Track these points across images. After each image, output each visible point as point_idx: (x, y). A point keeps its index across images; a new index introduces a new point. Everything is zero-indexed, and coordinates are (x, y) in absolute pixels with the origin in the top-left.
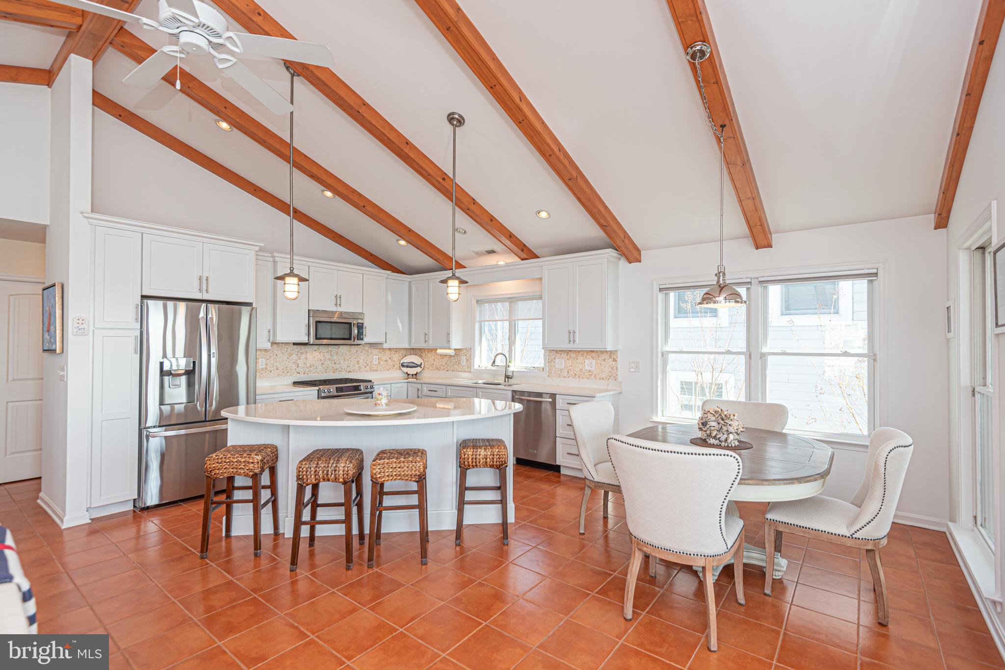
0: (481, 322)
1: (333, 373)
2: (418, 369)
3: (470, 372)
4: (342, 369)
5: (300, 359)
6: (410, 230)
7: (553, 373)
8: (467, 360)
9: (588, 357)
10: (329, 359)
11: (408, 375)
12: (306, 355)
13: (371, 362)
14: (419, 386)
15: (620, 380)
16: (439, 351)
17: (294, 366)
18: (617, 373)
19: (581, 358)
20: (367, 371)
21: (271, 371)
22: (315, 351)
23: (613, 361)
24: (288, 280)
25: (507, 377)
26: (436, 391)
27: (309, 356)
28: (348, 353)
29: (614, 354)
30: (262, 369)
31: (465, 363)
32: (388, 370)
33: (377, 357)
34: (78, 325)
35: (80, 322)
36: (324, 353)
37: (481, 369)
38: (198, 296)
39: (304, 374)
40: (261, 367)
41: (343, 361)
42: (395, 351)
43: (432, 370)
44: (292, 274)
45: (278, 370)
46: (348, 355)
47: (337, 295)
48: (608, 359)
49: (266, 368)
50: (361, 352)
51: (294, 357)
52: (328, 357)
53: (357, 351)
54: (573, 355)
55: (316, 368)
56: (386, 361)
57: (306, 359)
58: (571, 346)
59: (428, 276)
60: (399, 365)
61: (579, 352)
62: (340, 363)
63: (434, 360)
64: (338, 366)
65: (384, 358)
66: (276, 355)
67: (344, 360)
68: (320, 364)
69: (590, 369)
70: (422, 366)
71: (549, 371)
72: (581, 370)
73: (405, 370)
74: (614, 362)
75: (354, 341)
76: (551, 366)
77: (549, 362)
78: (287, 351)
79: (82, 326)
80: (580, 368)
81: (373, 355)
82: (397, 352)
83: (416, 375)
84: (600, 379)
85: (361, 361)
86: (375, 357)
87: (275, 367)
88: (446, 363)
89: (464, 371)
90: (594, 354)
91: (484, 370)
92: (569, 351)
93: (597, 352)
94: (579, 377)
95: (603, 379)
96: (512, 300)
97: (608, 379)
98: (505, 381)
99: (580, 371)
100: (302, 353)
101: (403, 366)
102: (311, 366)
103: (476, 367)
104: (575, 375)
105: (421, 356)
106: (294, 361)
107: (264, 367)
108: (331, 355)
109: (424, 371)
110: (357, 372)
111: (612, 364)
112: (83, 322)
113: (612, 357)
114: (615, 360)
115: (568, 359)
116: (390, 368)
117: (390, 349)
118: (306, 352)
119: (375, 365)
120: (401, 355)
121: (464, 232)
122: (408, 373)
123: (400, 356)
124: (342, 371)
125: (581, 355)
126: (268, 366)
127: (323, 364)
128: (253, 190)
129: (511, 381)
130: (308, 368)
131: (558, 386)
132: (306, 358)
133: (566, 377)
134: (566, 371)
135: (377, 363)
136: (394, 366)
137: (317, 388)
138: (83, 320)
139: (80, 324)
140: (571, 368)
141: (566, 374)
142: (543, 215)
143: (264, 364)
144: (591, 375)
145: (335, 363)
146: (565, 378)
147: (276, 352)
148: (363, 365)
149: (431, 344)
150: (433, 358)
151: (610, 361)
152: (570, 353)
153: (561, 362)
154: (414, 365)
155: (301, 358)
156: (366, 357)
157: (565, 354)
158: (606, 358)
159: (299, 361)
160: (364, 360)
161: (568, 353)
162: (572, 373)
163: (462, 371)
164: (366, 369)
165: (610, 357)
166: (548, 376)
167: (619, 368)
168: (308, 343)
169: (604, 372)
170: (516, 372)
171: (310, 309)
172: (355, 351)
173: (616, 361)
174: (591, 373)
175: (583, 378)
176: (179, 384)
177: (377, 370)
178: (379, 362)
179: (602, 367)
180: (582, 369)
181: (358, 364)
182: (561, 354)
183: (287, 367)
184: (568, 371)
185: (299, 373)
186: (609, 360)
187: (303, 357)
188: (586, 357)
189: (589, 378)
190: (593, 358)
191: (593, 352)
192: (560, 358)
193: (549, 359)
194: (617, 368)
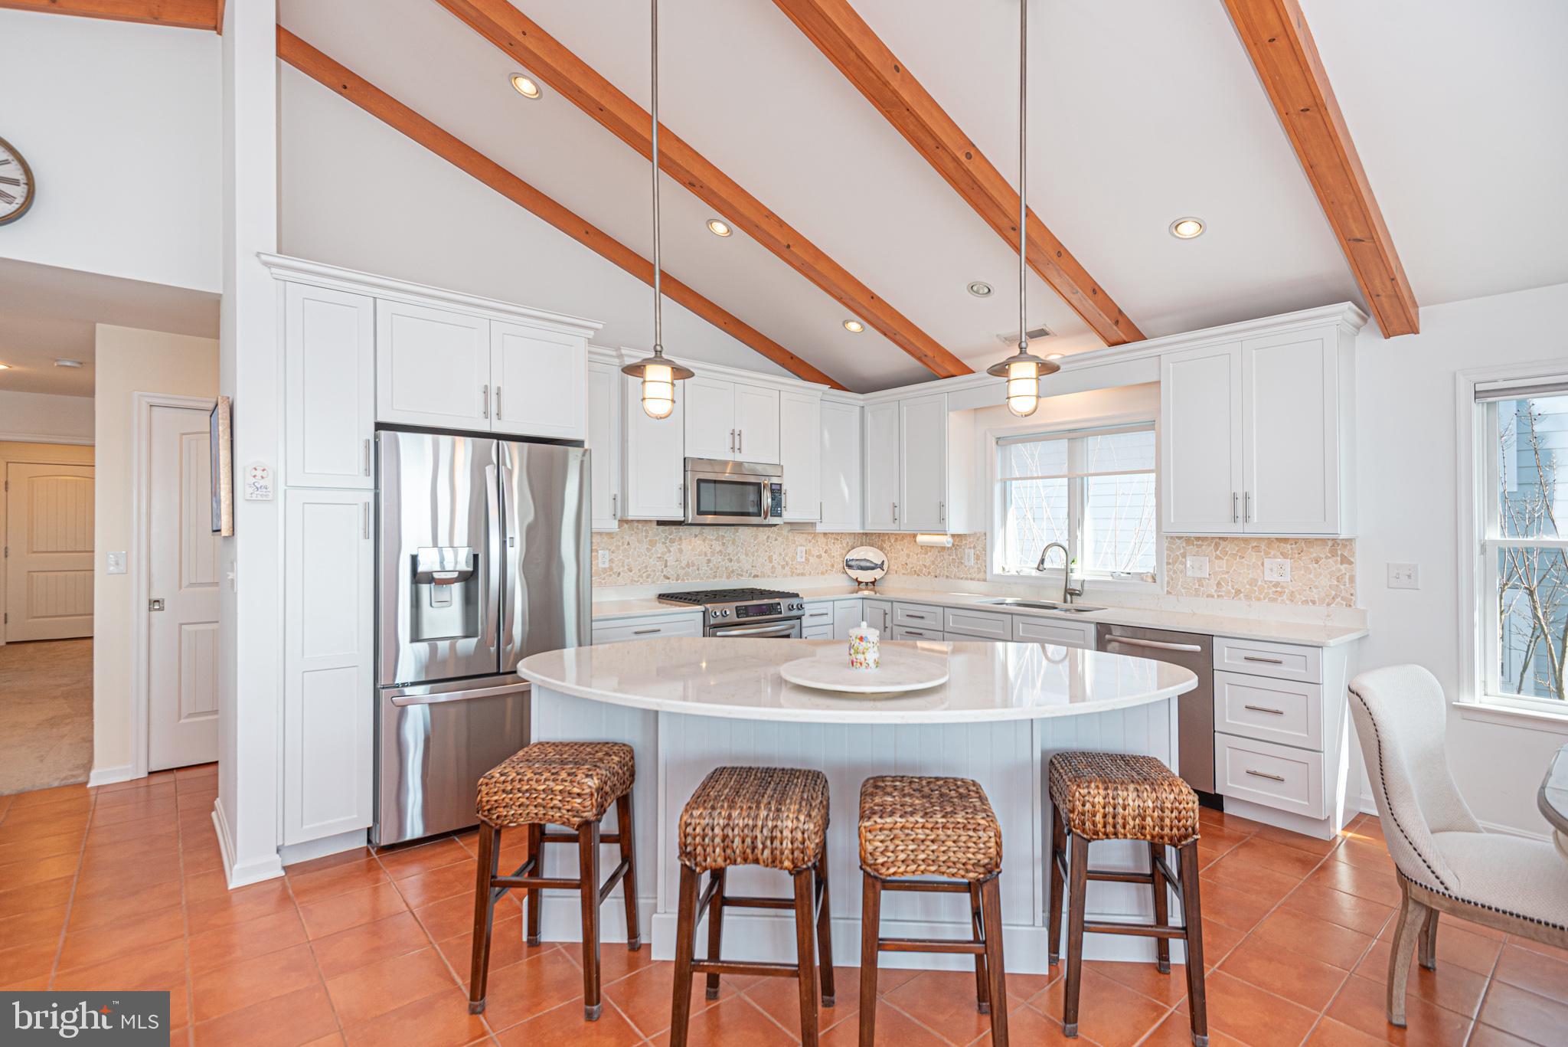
0: (1004, 481)
1: (728, 577)
2: (877, 574)
3: (985, 580)
4: (742, 571)
5: (670, 551)
6: (873, 296)
7: (1180, 586)
8: (977, 558)
9: (1272, 552)
10: (720, 551)
11: (860, 583)
12: (679, 545)
13: (793, 558)
14: (887, 606)
15: (1360, 606)
16: (920, 538)
17: (660, 565)
18: (1353, 591)
19: (1252, 557)
20: (785, 576)
21: (619, 574)
22: (696, 536)
23: (1342, 563)
24: (654, 372)
25: (1070, 593)
26: (922, 618)
27: (685, 546)
28: (753, 541)
29: (1345, 546)
30: (605, 570)
31: (972, 562)
32: (823, 573)
33: (804, 549)
34: (254, 480)
35: (259, 473)
36: (711, 540)
37: (1007, 574)
38: (485, 427)
39: (677, 580)
40: (601, 565)
41: (744, 556)
42: (835, 539)
43: (904, 574)
44: (658, 358)
45: (631, 571)
46: (752, 546)
47: (734, 430)
48: (1327, 557)
49: (611, 569)
50: (776, 540)
51: (660, 548)
52: (718, 549)
53: (768, 537)
54: (1231, 548)
55: (698, 569)
56: (819, 557)
57: (681, 551)
58: (1237, 529)
59: (901, 393)
60: (841, 565)
61: (1246, 540)
62: (739, 561)
63: (908, 556)
64: (735, 566)
65: (816, 553)
66: (628, 544)
67: (747, 555)
68: (706, 561)
69: (1275, 578)
70: (885, 567)
71: (1168, 583)
72: (1253, 582)
73: (855, 573)
74: (1345, 566)
75: (765, 518)
76: (1175, 572)
77: (1168, 563)
78: (646, 537)
79: (262, 483)
80: (1250, 576)
81: (797, 546)
82: (838, 540)
83: (873, 583)
84: (1305, 602)
85: (775, 557)
86: (799, 548)
87: (626, 567)
88: (933, 562)
89: (971, 579)
90: (1289, 547)
91: (1013, 576)
92: (1220, 538)
93: (1296, 541)
94: (1248, 597)
95: (1314, 602)
96: (1075, 435)
97: (1329, 605)
98: (1065, 601)
99: (1250, 585)
100: (672, 541)
101: (850, 567)
102: (688, 565)
103: (997, 570)
104: (1238, 592)
105: (881, 549)
106: (659, 555)
107: (607, 565)
108: (724, 544)
109: (889, 576)
110: (769, 576)
111: (1340, 570)
112: (264, 474)
113: (1339, 553)
114: (1345, 560)
115: (1218, 558)
116: (827, 571)
117: (825, 534)
118: (680, 539)
119: (800, 563)
120: (845, 545)
121: (986, 290)
122: (859, 580)
123: (844, 548)
124: (742, 576)
125: (1253, 547)
126: (614, 565)
127: (709, 561)
128: (584, 231)
129: (1079, 602)
130: (684, 568)
131: (1194, 614)
132: (679, 549)
133: (1213, 596)
134: (1213, 583)
135: (803, 560)
136: (833, 566)
137: (701, 608)
138: (264, 470)
139: (259, 477)
140: (1226, 576)
141: (1212, 590)
142: (1189, 229)
143: (607, 560)
144: (1281, 593)
145: (731, 560)
146: (1210, 599)
147: (627, 538)
148: (779, 564)
149: (906, 526)
150: (906, 551)
151: (1333, 564)
152: (1223, 543)
153: (1196, 566)
154: (868, 564)
155: (671, 549)
156: (784, 550)
157: (1209, 545)
158: (1322, 556)
159: (668, 555)
160: (780, 554)
161: (1217, 546)
162: (1230, 588)
163: (967, 579)
164: (784, 572)
165: (1334, 553)
166: (1168, 593)
167: (1358, 580)
168: (684, 522)
169: (1316, 587)
170: (1089, 581)
171: (686, 456)
172: (766, 537)
173: (1351, 563)
174: (1279, 589)
175: (1259, 599)
176: (449, 600)
177: (803, 574)
178: (807, 560)
179: (1311, 576)
180: (1256, 580)
181: (771, 562)
182: (1200, 546)
183: (646, 567)
184: (1219, 584)
185: (669, 578)
186: (1330, 560)
187: (674, 547)
188: (1267, 554)
189: (1274, 600)
190: (1285, 555)
191: (1285, 540)
192: (1197, 554)
193: (1169, 556)
194: (1352, 579)
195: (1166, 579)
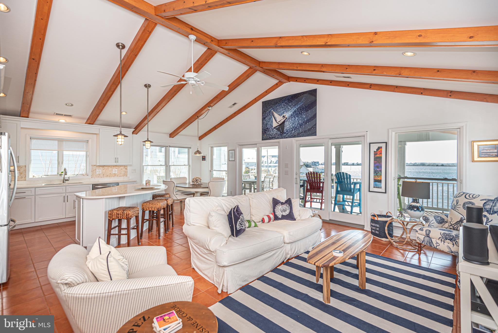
7: (94, 176)
8: (21, 173)
15: (128, 176)
18: (127, 174)
19: (110, 169)
25: (65, 180)
29: (126, 166)
31: (19, 175)
37: (35, 178)
54: (106, 168)
69: (115, 173)
71: (92, 175)
72: (110, 174)
77: (92, 171)
84: (120, 177)
89: (19, 180)
91: (38, 178)
93: (118, 166)
94: (109, 177)
96: (61, 140)
97: (124, 177)
98: (63, 182)
103: (31, 177)
104: (107, 176)
114: (126, 169)
115: (103, 169)
125: (110, 167)
134: (102, 175)
140: (105, 173)
141: (102, 176)
144: (116, 175)
146: (102, 178)
151: (124, 170)
152: (104, 167)
153: (99, 171)
157: (101, 167)
158: (122, 168)
165: (124, 168)
166: (92, 177)
167: (128, 172)
169: (121, 174)
170: (71, 177)
175: (111, 177)
179: (121, 172)
184: (103, 175)
188: (113, 168)
189: (114, 177)
190: (116, 169)
191: (116, 166)
192: (99, 169)
193: (92, 170)
194: (127, 172)
195: (91, 175)
